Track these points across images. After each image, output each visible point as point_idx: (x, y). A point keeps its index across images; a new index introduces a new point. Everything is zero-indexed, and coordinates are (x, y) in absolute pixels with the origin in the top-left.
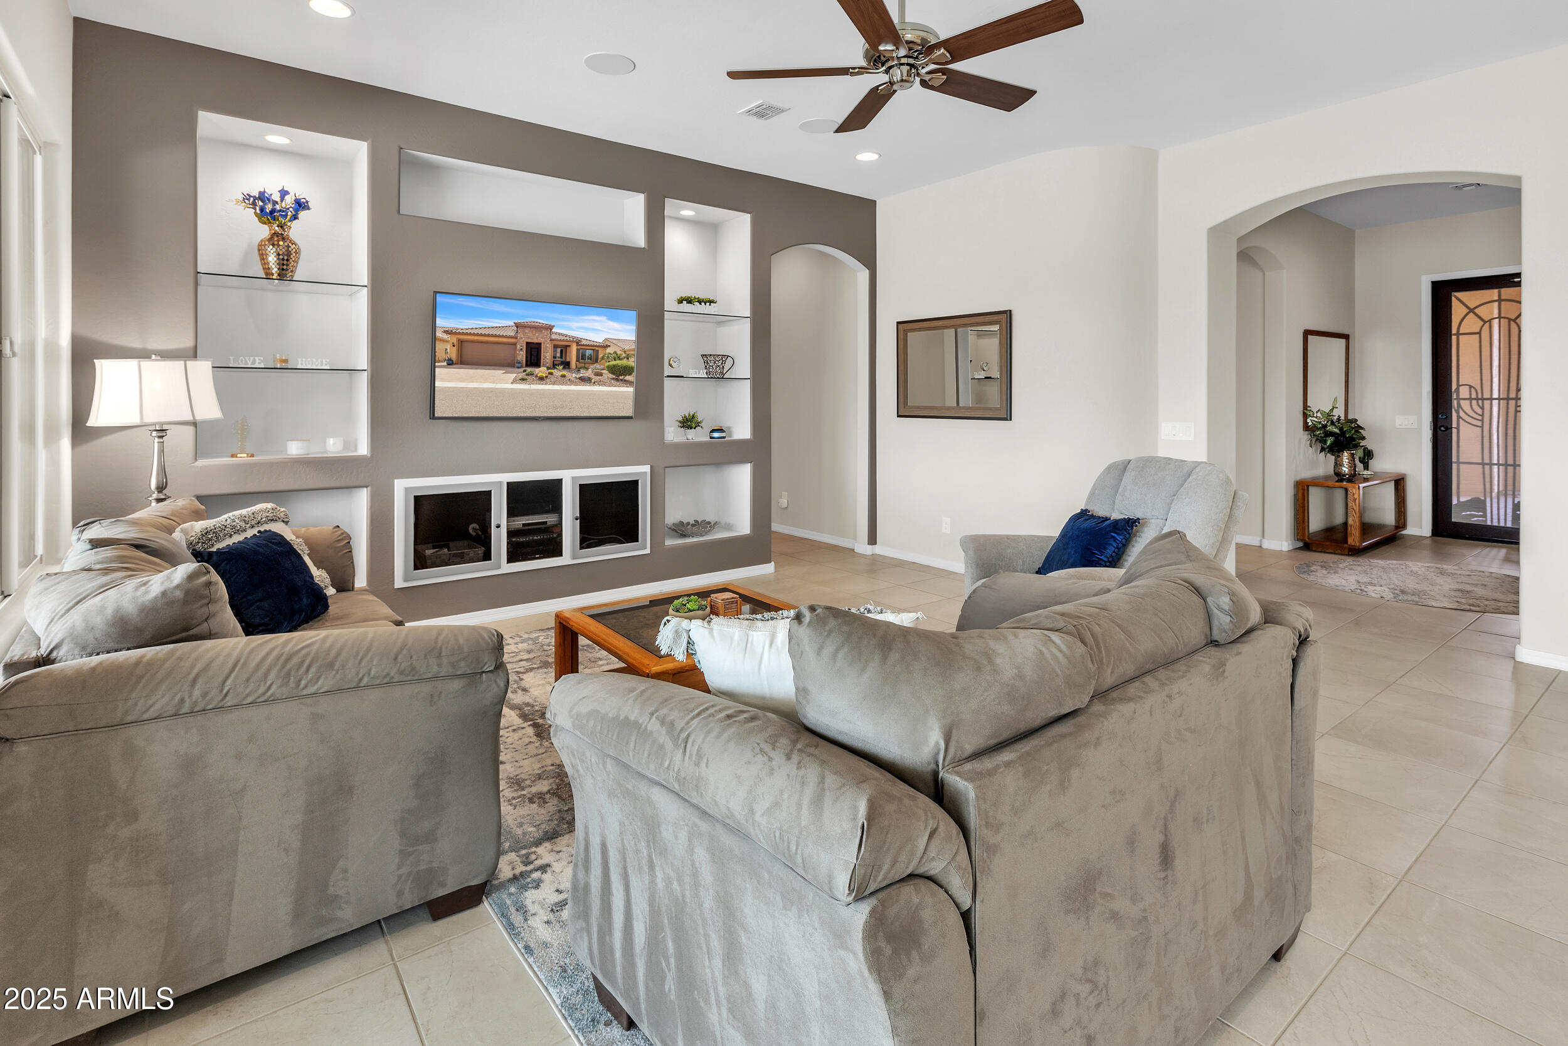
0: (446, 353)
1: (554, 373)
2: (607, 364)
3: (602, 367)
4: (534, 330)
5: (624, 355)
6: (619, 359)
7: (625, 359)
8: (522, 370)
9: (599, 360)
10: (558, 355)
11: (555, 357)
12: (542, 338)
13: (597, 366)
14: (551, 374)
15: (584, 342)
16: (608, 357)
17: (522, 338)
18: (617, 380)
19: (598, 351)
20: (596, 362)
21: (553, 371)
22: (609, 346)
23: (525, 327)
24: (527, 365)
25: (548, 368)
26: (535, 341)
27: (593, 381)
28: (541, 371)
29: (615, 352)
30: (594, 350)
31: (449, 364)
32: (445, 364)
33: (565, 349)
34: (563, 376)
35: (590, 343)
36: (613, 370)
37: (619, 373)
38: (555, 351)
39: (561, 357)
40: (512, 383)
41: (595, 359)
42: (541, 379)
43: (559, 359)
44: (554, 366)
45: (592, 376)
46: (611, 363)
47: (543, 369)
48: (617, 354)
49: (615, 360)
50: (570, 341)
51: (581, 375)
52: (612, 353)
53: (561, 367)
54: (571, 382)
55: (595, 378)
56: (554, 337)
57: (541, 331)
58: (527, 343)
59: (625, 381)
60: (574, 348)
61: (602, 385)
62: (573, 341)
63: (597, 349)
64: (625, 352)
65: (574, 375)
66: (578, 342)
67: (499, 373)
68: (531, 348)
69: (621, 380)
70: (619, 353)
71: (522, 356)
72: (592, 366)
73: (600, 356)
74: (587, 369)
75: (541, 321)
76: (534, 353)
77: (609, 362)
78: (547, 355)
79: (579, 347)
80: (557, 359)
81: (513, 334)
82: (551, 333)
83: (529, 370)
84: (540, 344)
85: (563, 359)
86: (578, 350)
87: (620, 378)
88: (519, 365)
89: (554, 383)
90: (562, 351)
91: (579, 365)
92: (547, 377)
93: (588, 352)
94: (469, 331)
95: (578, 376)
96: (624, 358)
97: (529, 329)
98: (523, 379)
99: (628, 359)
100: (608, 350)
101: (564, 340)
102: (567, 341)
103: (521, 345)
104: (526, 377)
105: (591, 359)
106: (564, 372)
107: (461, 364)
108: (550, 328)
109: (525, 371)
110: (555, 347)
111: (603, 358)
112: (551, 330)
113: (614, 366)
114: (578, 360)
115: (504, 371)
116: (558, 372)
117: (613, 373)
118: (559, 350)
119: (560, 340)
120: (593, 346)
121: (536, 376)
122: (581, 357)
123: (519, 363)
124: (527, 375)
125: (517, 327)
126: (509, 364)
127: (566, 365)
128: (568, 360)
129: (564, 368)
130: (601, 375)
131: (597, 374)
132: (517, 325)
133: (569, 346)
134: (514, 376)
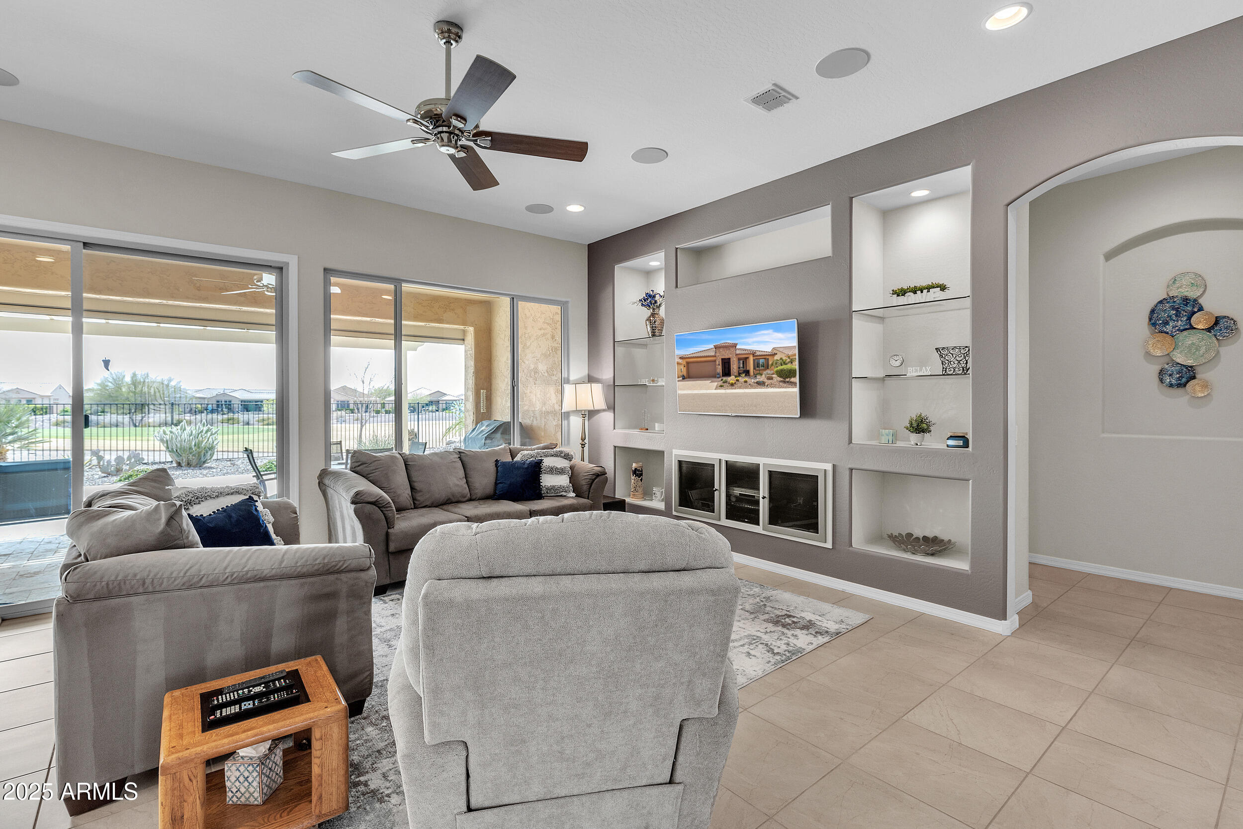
0: (682, 372)
1: (740, 380)
2: (776, 369)
3: (772, 372)
4: (725, 349)
5: (788, 360)
6: (785, 363)
7: (790, 364)
8: (720, 379)
9: (770, 366)
10: (741, 366)
11: (739, 368)
12: (731, 354)
13: (768, 371)
14: (738, 380)
15: (758, 353)
16: (776, 363)
17: (719, 356)
18: (784, 382)
19: (768, 359)
20: (768, 368)
21: (738, 378)
22: (776, 354)
23: (720, 348)
24: (723, 376)
25: (736, 377)
26: (727, 357)
27: (766, 384)
28: (732, 379)
29: (781, 359)
30: (765, 359)
31: (683, 379)
32: (681, 379)
33: (745, 360)
34: (746, 382)
35: (764, 354)
36: (781, 374)
37: (785, 376)
38: (739, 363)
39: (743, 368)
40: (715, 389)
41: (767, 367)
42: (732, 385)
43: (742, 369)
44: (739, 374)
45: (766, 380)
46: (778, 368)
47: (733, 377)
48: (783, 360)
49: (782, 365)
50: (748, 354)
51: (758, 380)
52: (779, 359)
53: (744, 375)
54: (751, 386)
55: (768, 382)
56: (738, 352)
57: (729, 349)
58: (722, 359)
59: (791, 382)
60: (751, 359)
61: (773, 387)
62: (750, 354)
63: (767, 357)
64: (789, 357)
65: (753, 381)
66: (754, 354)
67: (707, 382)
68: (725, 363)
69: (788, 382)
70: (784, 358)
71: (719, 369)
72: (765, 372)
73: (770, 363)
74: (761, 375)
75: (729, 342)
76: (727, 366)
77: (777, 367)
78: (734, 367)
79: (755, 358)
80: (741, 369)
81: (713, 354)
82: (736, 349)
83: (724, 378)
84: (730, 358)
85: (745, 369)
86: (754, 360)
87: (787, 380)
88: (718, 376)
89: (740, 388)
90: (743, 362)
91: (756, 372)
92: (735, 383)
93: (761, 361)
94: (691, 356)
95: (755, 381)
96: (789, 362)
97: (722, 349)
98: (721, 386)
99: (792, 363)
100: (777, 357)
101: (744, 354)
102: (746, 354)
103: (719, 361)
104: (722, 384)
105: (763, 367)
106: (746, 379)
107: (689, 378)
108: (735, 345)
109: (722, 380)
110: (739, 359)
111: (772, 364)
112: (736, 347)
113: (782, 370)
114: (754, 369)
115: (710, 381)
116: (742, 379)
117: (780, 377)
118: (741, 362)
119: (742, 354)
120: (765, 355)
121: (729, 383)
122: (757, 365)
123: (718, 374)
124: (724, 383)
125: (716, 348)
126: (712, 376)
127: (747, 373)
128: (748, 369)
129: (746, 375)
130: (771, 378)
131: (770, 378)
132: (716, 347)
133: (748, 358)
134: (716, 384)
